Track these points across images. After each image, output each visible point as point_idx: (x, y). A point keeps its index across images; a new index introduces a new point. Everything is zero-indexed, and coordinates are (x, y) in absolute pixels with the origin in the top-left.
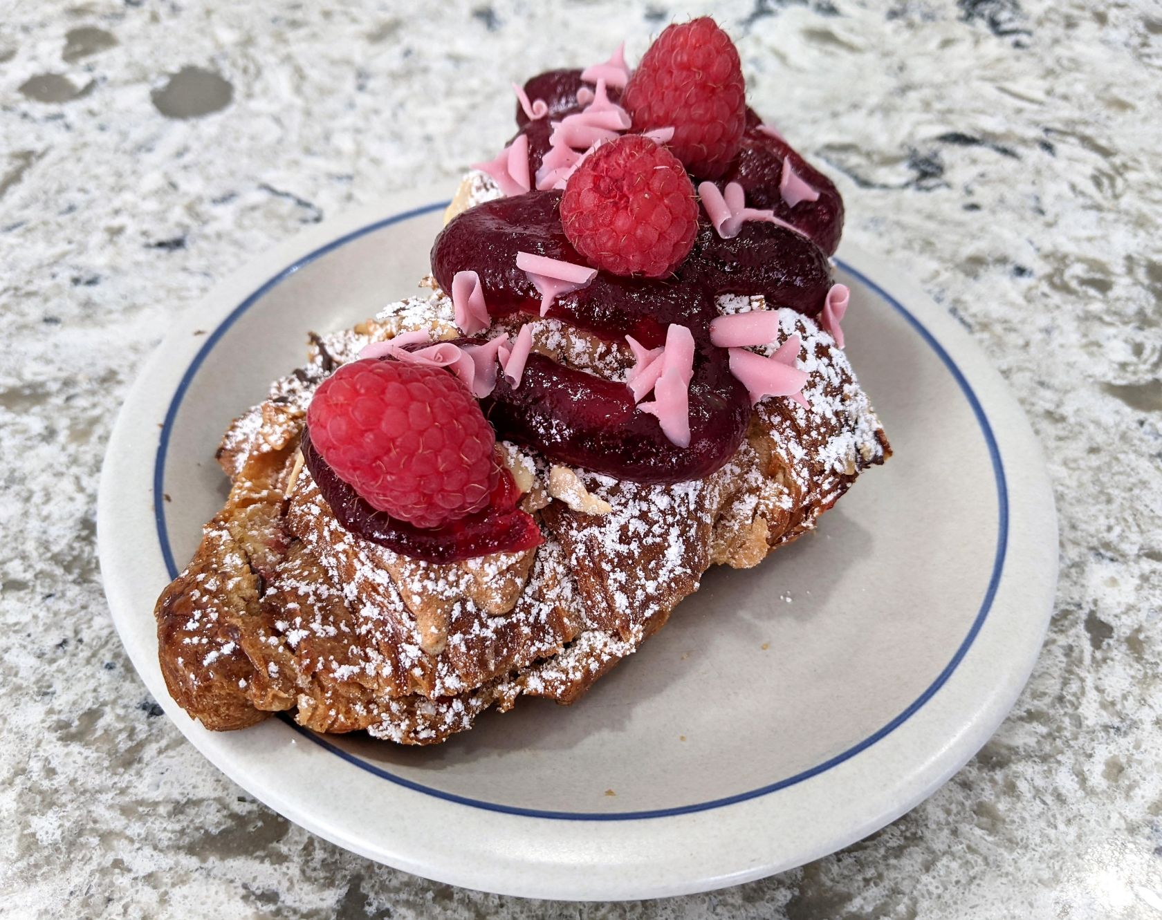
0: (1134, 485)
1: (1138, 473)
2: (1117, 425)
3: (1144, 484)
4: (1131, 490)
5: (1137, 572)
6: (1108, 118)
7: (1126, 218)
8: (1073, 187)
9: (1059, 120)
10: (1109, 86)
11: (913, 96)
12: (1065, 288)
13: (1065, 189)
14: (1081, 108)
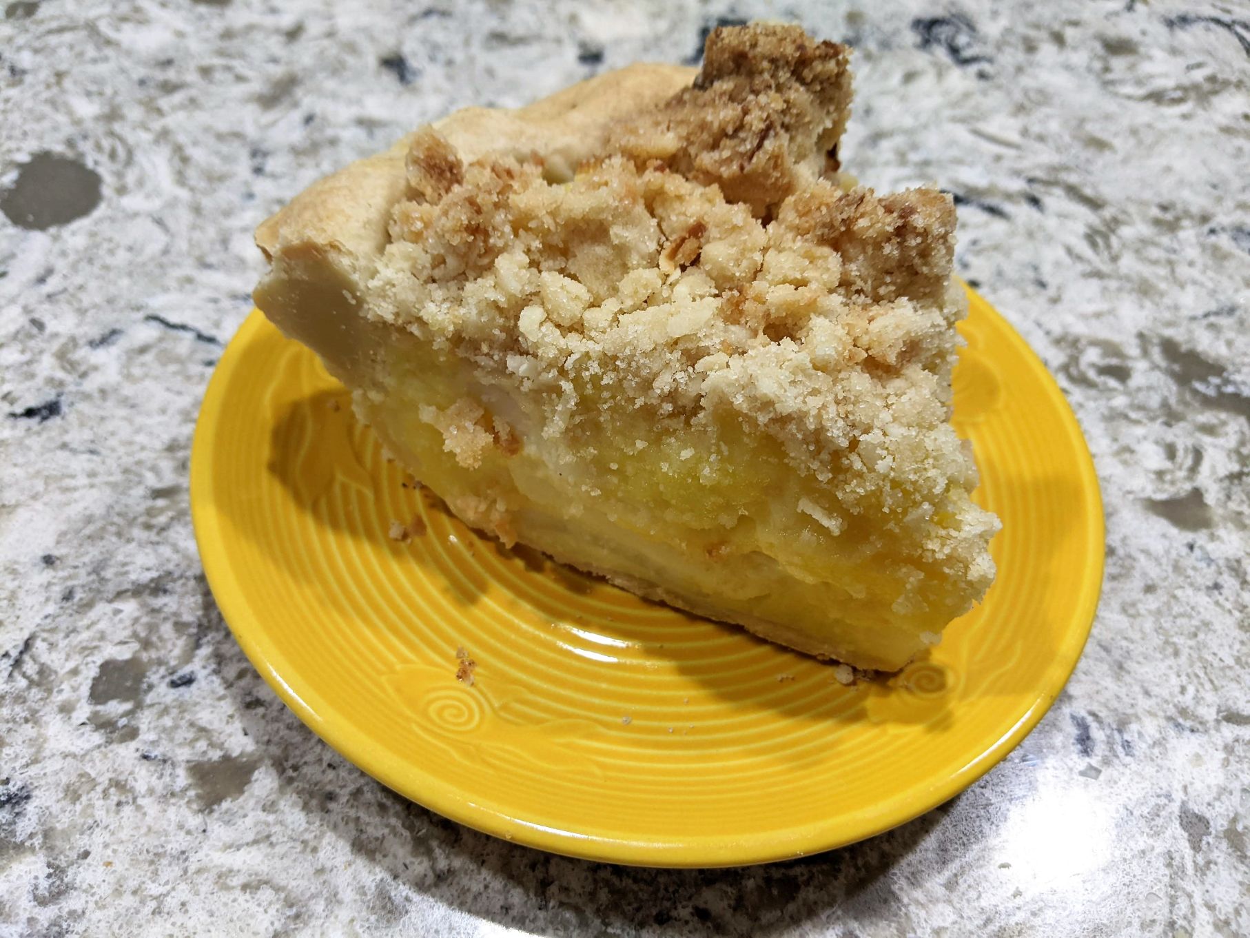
0: (1198, 628)
1: (1199, 613)
2: (1167, 552)
3: (1207, 624)
4: (1195, 635)
5: (1220, 743)
6: (1088, 161)
7: (1128, 286)
8: (1069, 251)
9: (1039, 166)
10: (1082, 121)
11: (886, 145)
12: (1082, 381)
13: (1061, 253)
14: (1058, 150)
